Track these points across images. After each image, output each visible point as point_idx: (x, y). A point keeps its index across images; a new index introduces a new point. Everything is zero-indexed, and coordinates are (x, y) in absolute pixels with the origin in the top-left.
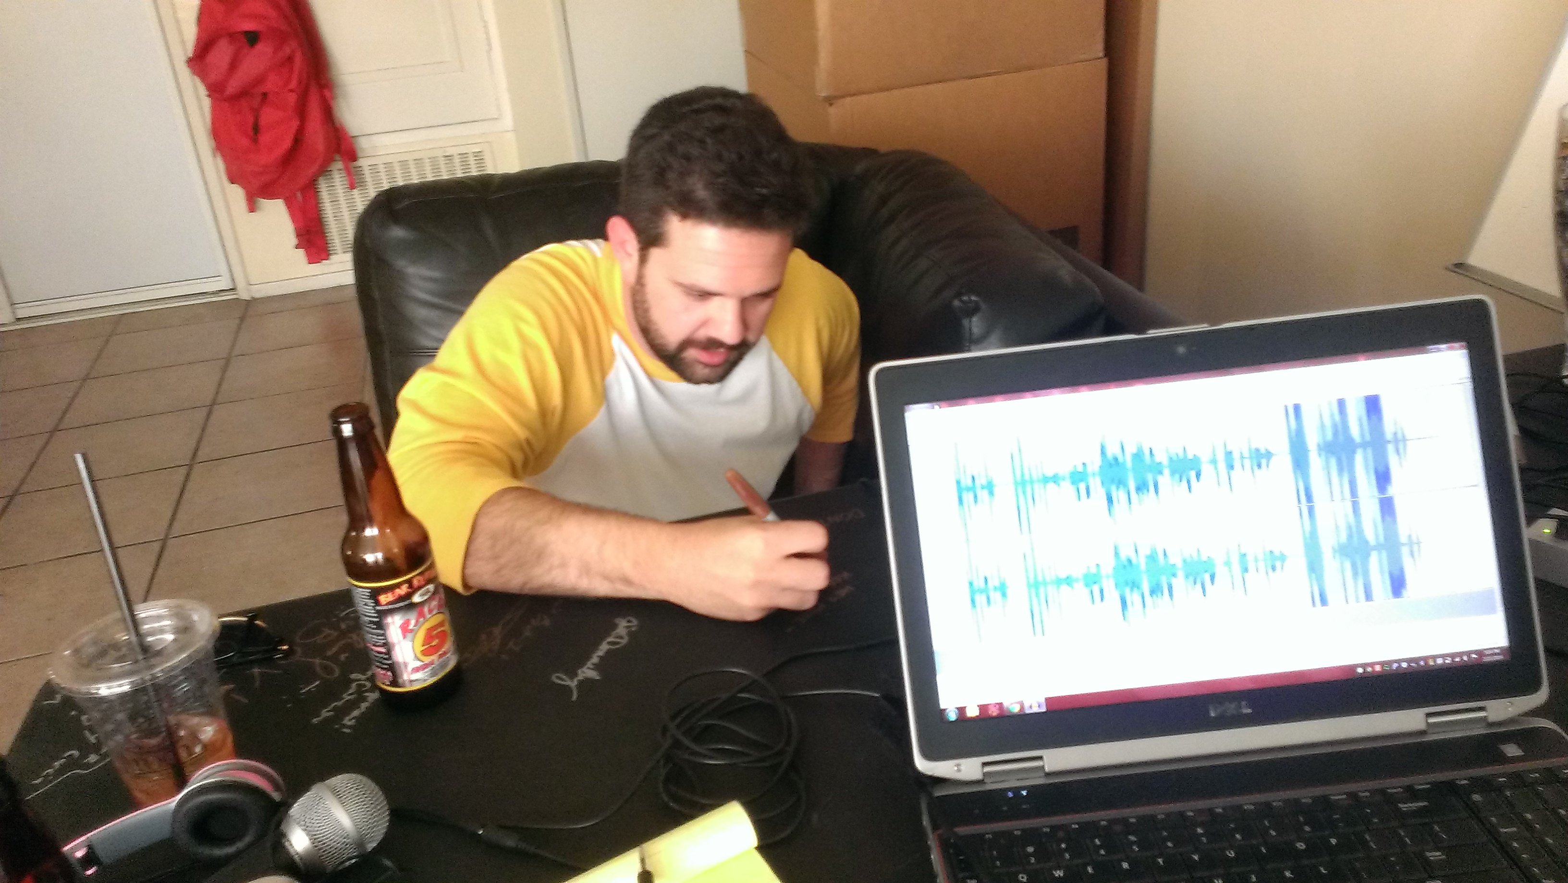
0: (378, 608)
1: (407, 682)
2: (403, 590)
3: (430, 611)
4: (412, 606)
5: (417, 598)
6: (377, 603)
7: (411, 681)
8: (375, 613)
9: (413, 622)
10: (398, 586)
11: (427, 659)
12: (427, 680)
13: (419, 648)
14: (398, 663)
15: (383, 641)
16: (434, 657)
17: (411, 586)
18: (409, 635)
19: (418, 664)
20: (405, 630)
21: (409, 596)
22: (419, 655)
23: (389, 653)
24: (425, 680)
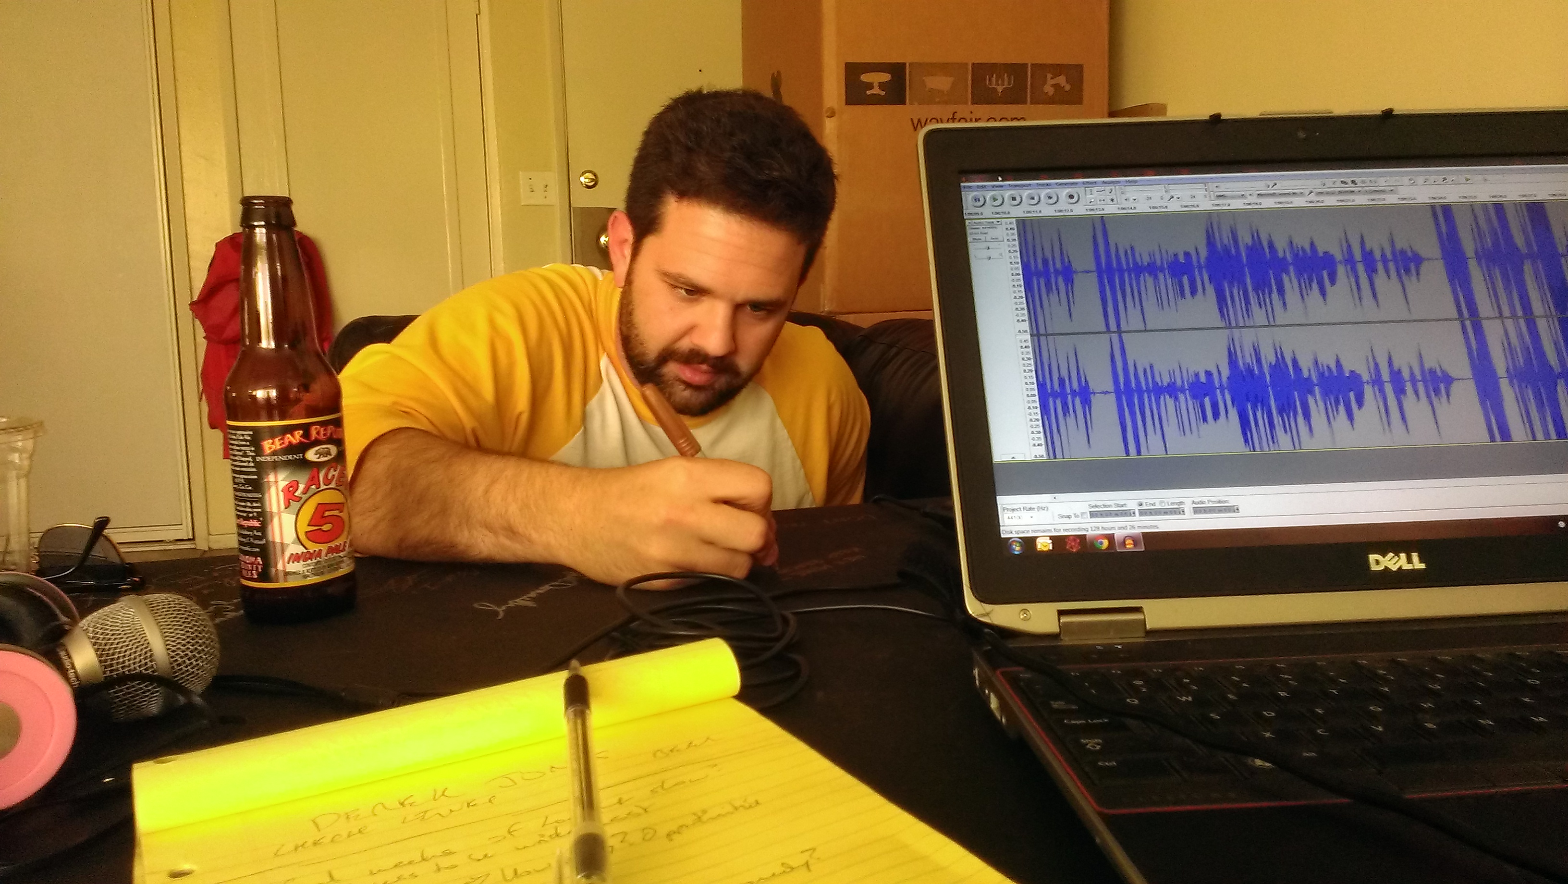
0: (258, 459)
1: (281, 575)
2: (297, 437)
3: (328, 482)
4: (304, 464)
5: (311, 455)
6: (259, 451)
7: (287, 574)
8: (253, 467)
9: (302, 487)
10: (290, 429)
11: (313, 547)
12: (308, 576)
13: (304, 527)
14: (274, 542)
15: (259, 510)
16: (324, 547)
17: (307, 434)
18: (295, 505)
19: (300, 550)
20: (290, 494)
21: (303, 448)
22: (303, 537)
23: (263, 528)
24: (305, 577)
